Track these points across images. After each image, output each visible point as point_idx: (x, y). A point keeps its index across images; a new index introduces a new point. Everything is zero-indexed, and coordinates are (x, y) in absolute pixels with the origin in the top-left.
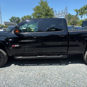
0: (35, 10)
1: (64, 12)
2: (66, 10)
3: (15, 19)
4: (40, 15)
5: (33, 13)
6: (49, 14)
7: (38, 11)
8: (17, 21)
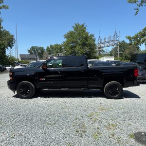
0: (66, 37)
1: (112, 39)
2: (116, 36)
3: (37, 50)
4: (74, 45)
5: (64, 42)
6: (87, 43)
7: (72, 39)
8: (39, 53)
